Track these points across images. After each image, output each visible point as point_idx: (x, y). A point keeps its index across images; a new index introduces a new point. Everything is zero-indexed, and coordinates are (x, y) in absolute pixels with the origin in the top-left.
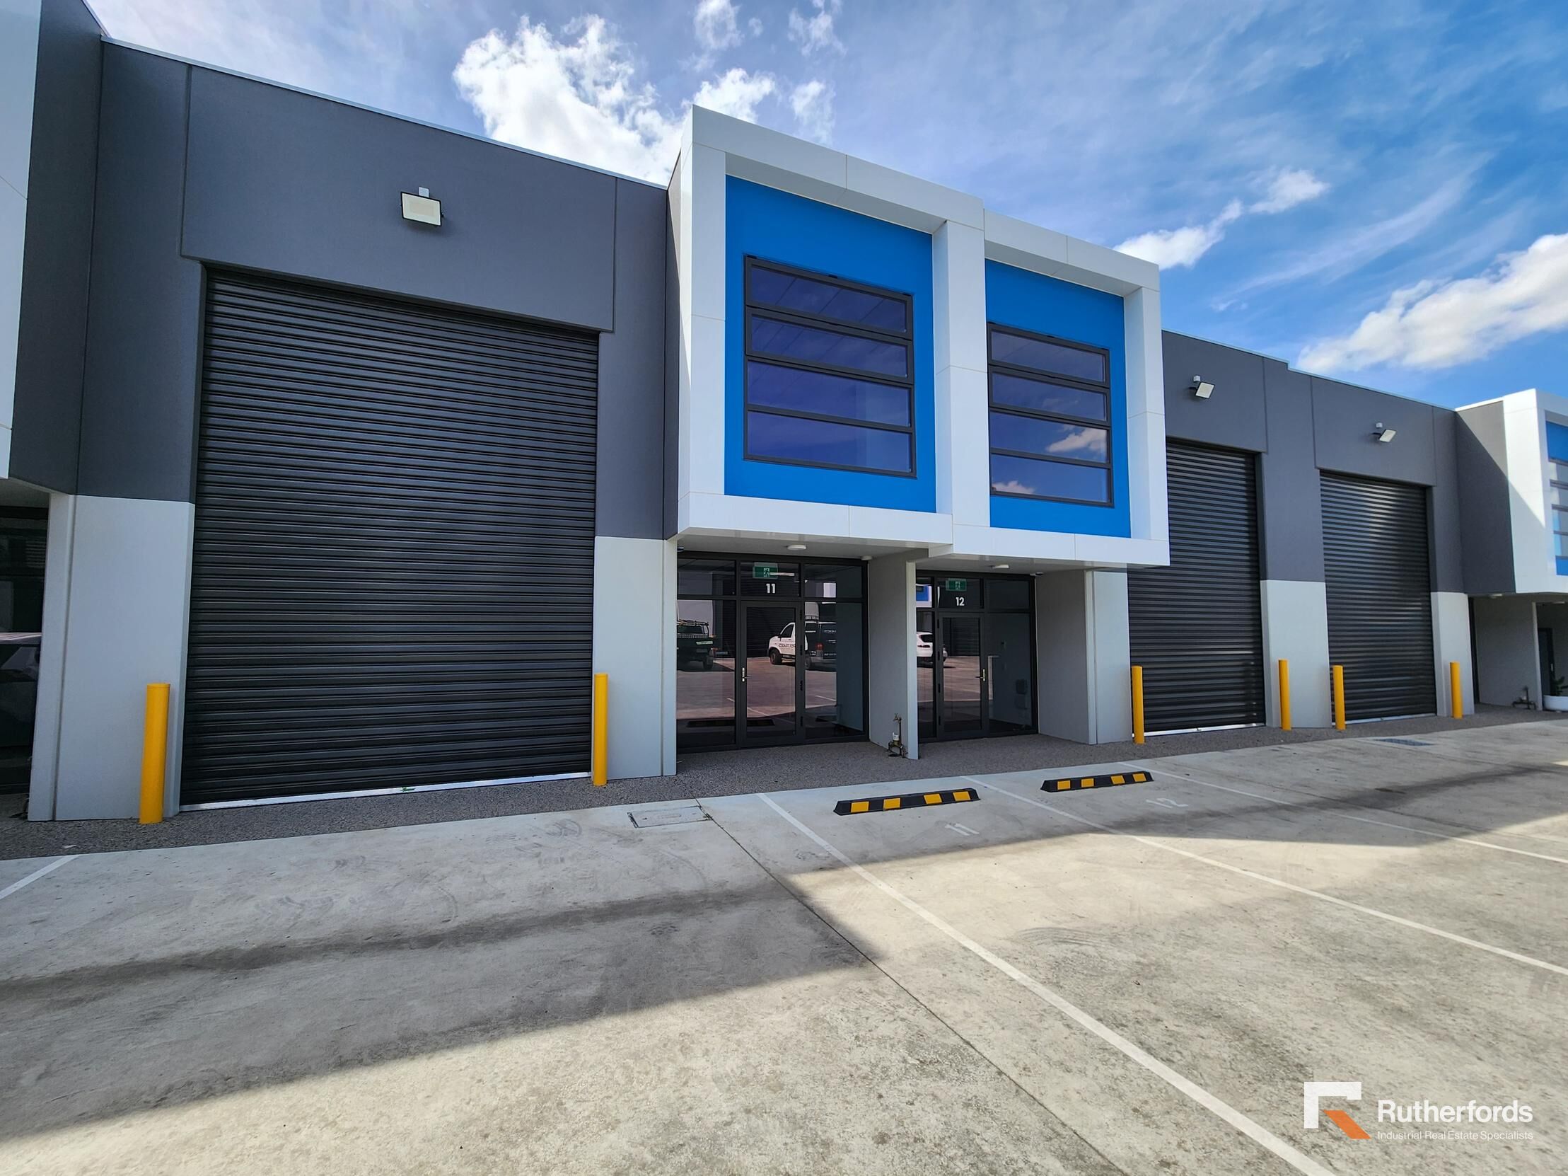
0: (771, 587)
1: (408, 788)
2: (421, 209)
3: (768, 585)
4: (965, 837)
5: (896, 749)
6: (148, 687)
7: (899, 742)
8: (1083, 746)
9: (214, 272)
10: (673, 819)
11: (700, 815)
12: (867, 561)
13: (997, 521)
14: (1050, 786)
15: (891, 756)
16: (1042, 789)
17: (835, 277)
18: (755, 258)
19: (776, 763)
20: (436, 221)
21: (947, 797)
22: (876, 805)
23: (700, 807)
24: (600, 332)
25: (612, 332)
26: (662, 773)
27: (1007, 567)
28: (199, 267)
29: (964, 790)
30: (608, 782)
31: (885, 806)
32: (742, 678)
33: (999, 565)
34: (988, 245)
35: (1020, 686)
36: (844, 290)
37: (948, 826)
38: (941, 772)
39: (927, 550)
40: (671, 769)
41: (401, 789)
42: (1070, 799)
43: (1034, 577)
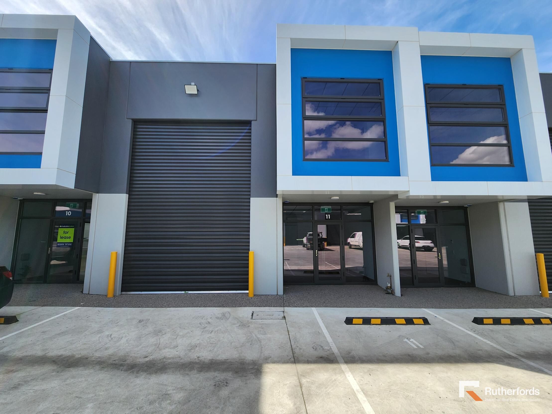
0: (328, 216)
1: (186, 292)
2: (191, 89)
3: (327, 215)
4: (414, 349)
5: (390, 291)
6: (111, 253)
7: (391, 287)
8: (504, 296)
9: (136, 123)
10: (269, 317)
11: (282, 315)
12: (373, 203)
13: (435, 177)
14: (478, 321)
15: (386, 293)
16: (472, 322)
17: (344, 79)
18: (306, 78)
19: (329, 293)
20: (196, 92)
21: (409, 321)
22: (367, 321)
23: (284, 312)
24: (252, 121)
25: (256, 120)
26: (277, 294)
27: (448, 202)
28: (131, 121)
29: (420, 318)
30: (254, 295)
31: (372, 322)
32: (316, 254)
33: (443, 201)
34: (422, 48)
35: (463, 262)
36: (349, 84)
37: (406, 340)
38: (411, 305)
39: (397, 195)
40: (281, 292)
41: (184, 292)
42: (492, 331)
43: (467, 207)
